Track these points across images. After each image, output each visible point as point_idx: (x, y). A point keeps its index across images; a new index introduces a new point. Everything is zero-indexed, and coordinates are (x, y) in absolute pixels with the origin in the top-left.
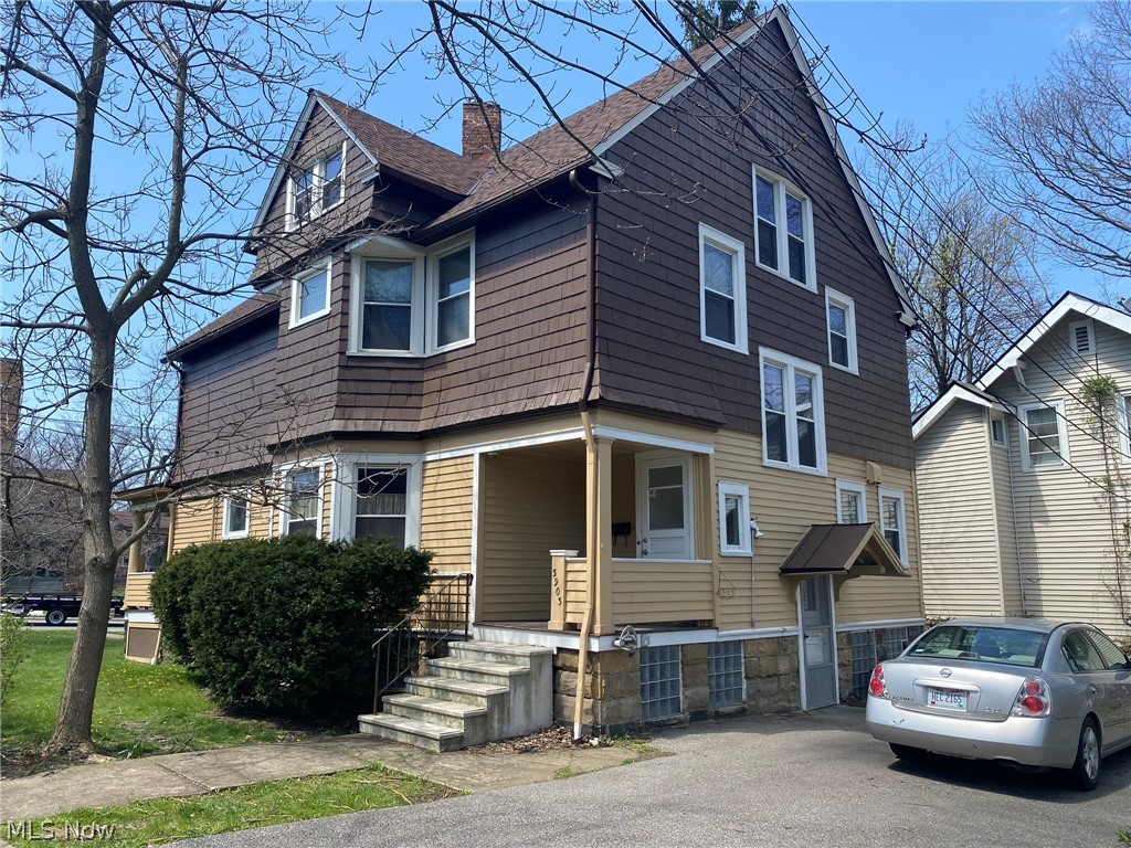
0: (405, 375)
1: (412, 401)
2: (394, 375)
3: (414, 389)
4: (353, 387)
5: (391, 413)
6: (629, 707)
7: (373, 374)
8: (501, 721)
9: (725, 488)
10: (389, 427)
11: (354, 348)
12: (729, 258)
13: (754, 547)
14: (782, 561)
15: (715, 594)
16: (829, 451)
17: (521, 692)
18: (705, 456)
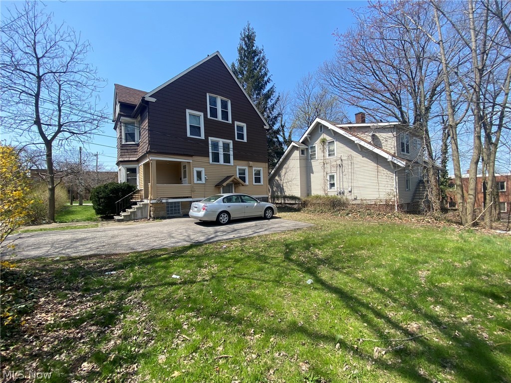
0: (134, 148)
1: (136, 153)
2: (132, 148)
3: (136, 151)
4: (123, 151)
5: (131, 156)
6: (162, 213)
7: (128, 148)
8: (134, 216)
9: (195, 169)
10: (131, 159)
11: (123, 143)
12: (199, 117)
13: (205, 181)
14: (216, 184)
15: (192, 191)
16: (234, 159)
17: (140, 211)
18: (190, 162)
